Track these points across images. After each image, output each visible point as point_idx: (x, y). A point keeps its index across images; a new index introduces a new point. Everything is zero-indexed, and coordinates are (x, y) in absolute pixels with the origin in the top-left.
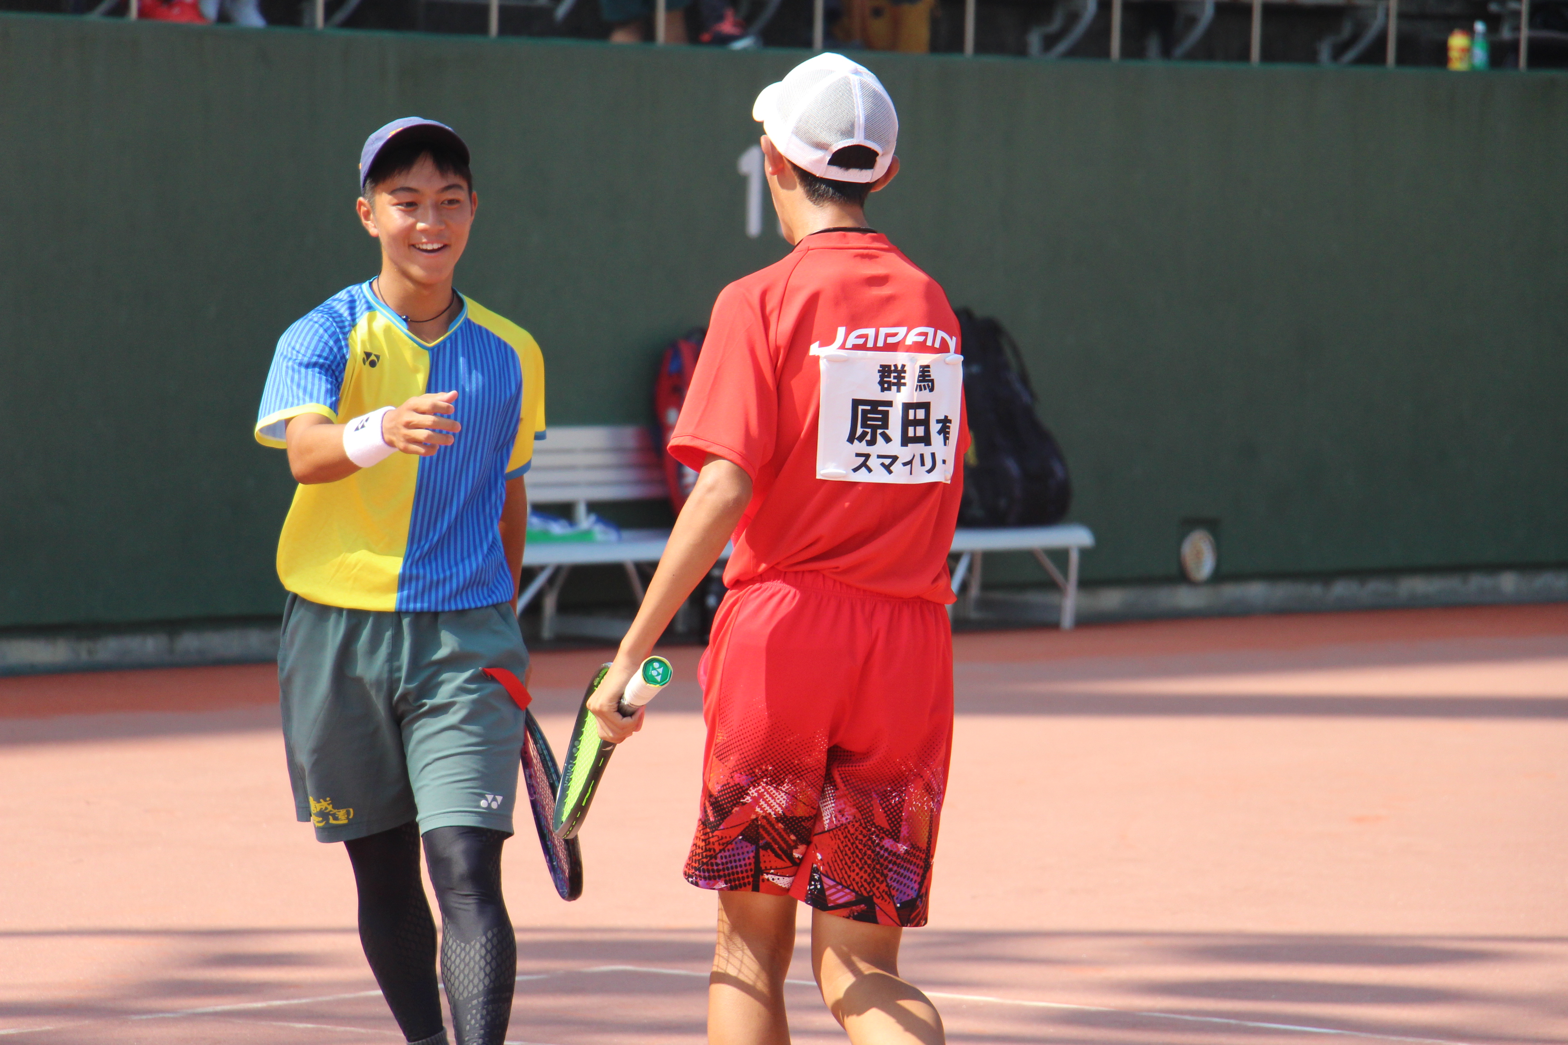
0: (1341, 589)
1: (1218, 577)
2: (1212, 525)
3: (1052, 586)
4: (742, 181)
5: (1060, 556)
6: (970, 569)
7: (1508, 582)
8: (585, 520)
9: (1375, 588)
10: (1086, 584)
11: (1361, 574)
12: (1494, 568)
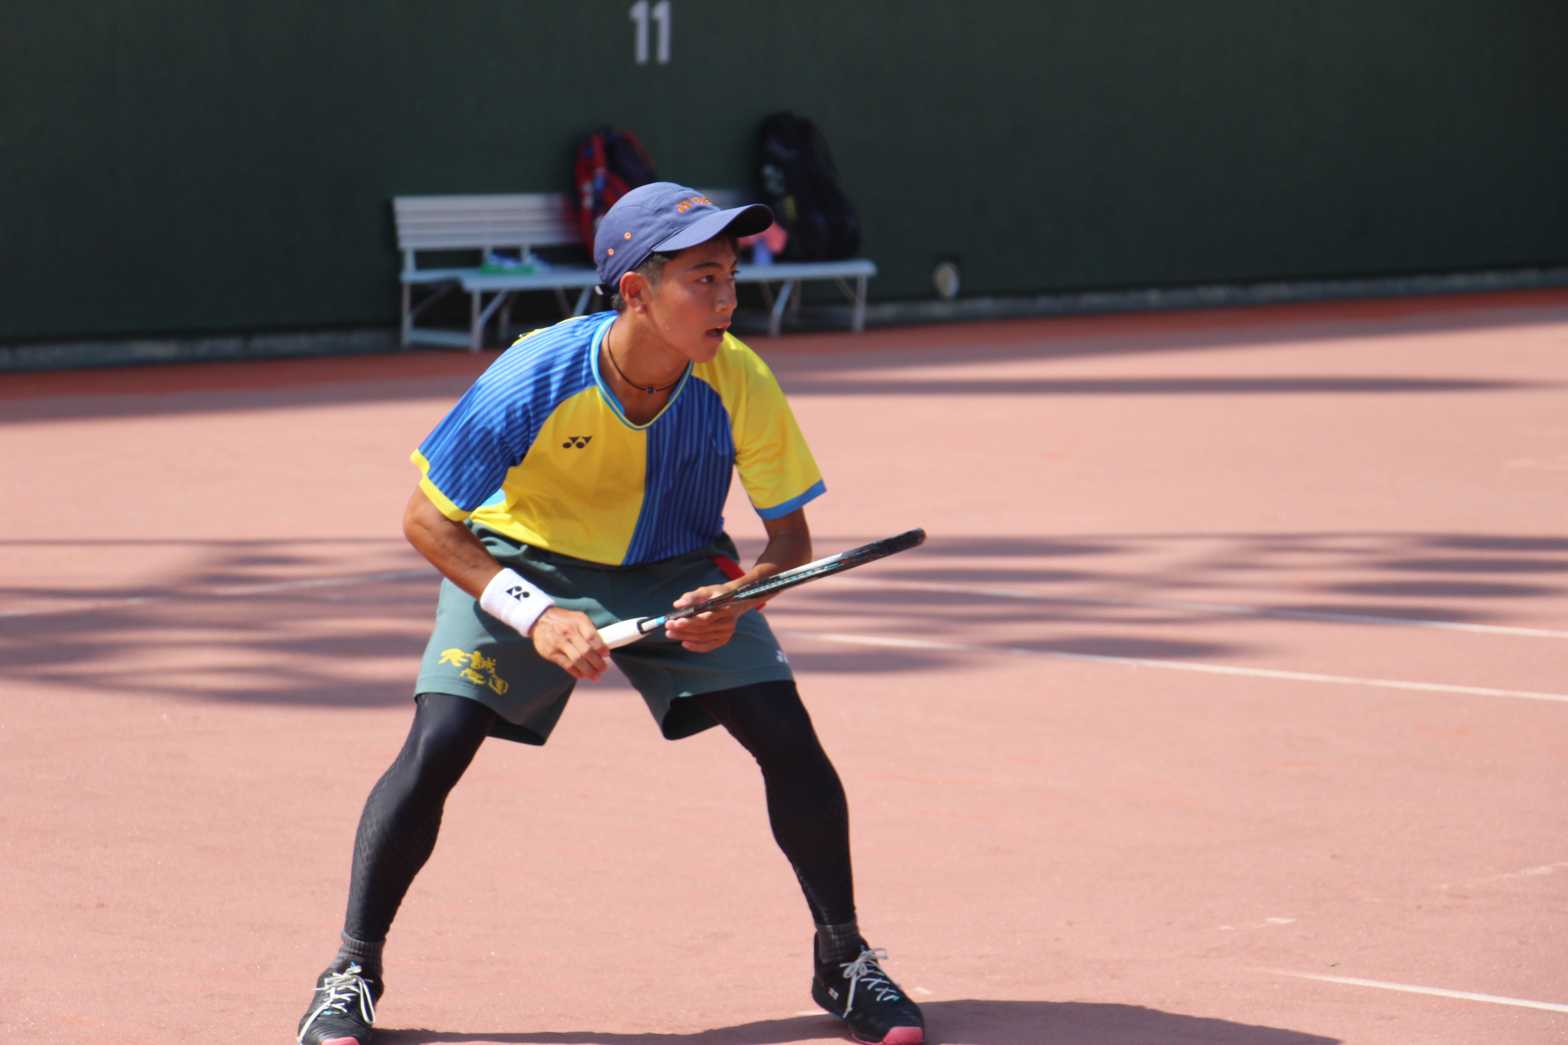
0: (1043, 303)
1: (963, 294)
2: (956, 260)
3: (847, 302)
4: (631, 27)
5: (852, 282)
6: (793, 291)
7: (1154, 297)
8: (528, 259)
9: (1064, 302)
10: (873, 300)
11: (1055, 291)
12: (1143, 286)
